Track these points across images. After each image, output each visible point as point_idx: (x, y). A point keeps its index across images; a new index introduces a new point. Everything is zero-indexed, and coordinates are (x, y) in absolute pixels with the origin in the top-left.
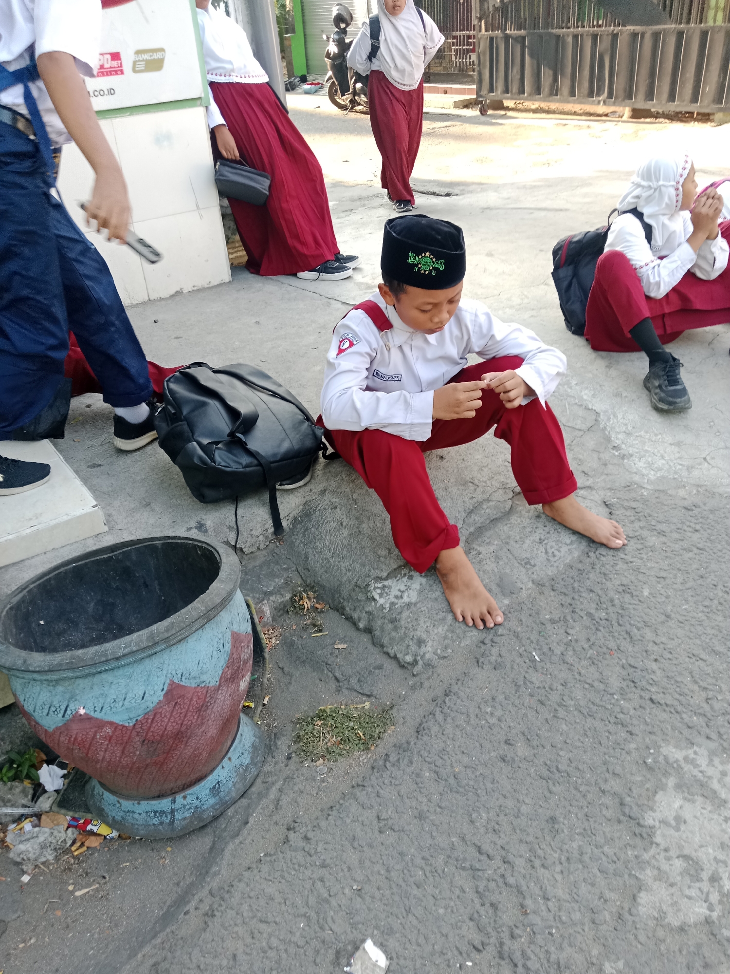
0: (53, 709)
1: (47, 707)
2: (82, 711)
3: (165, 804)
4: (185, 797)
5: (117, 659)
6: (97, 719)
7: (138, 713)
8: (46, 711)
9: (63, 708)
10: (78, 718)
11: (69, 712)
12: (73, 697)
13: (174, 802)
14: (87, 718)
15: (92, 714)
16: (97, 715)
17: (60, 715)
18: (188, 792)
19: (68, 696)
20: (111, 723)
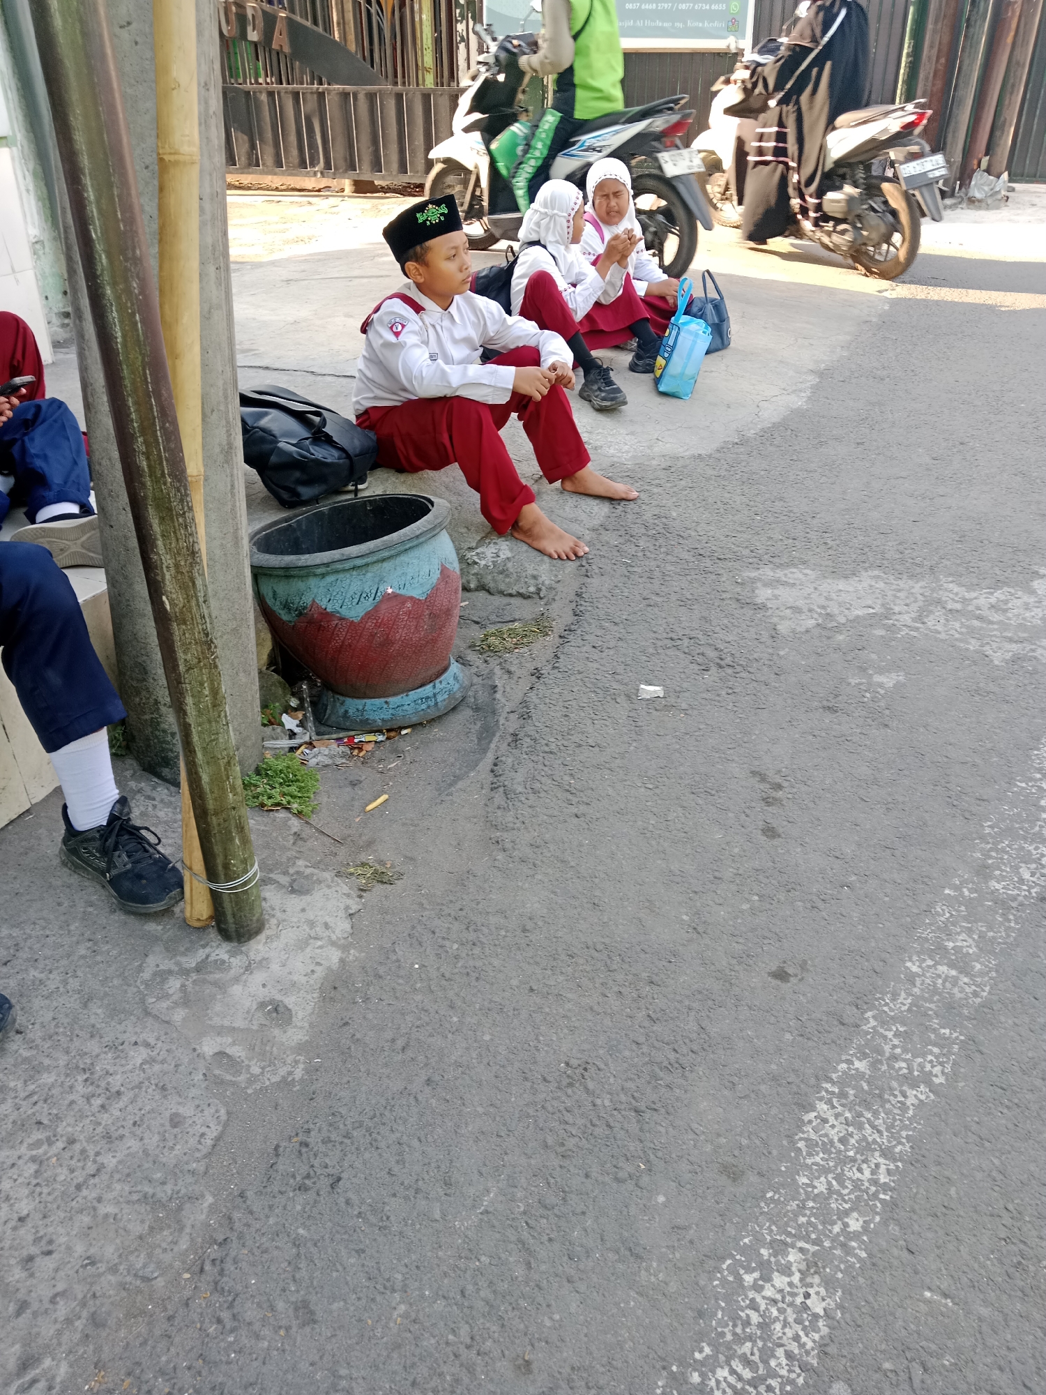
0: (364, 595)
1: (357, 596)
2: (390, 591)
3: (427, 690)
4: (441, 682)
5: (417, 537)
6: (401, 595)
7: (427, 588)
8: (356, 600)
9: (374, 592)
10: (388, 598)
11: (379, 594)
12: (382, 580)
13: (434, 687)
14: (395, 596)
15: (398, 592)
16: (402, 592)
17: (371, 599)
18: (442, 678)
19: (377, 580)
20: (411, 598)
